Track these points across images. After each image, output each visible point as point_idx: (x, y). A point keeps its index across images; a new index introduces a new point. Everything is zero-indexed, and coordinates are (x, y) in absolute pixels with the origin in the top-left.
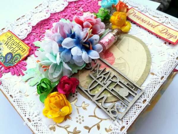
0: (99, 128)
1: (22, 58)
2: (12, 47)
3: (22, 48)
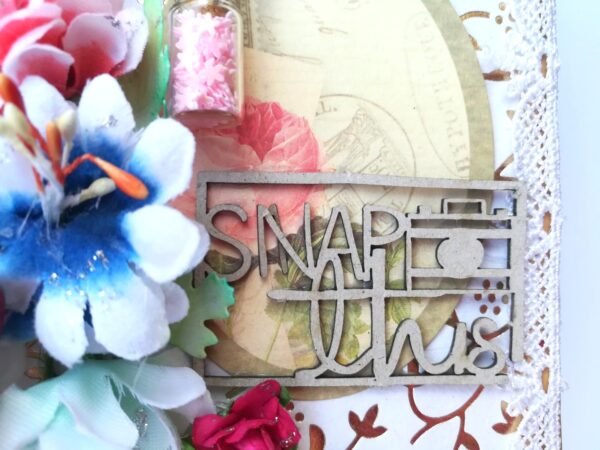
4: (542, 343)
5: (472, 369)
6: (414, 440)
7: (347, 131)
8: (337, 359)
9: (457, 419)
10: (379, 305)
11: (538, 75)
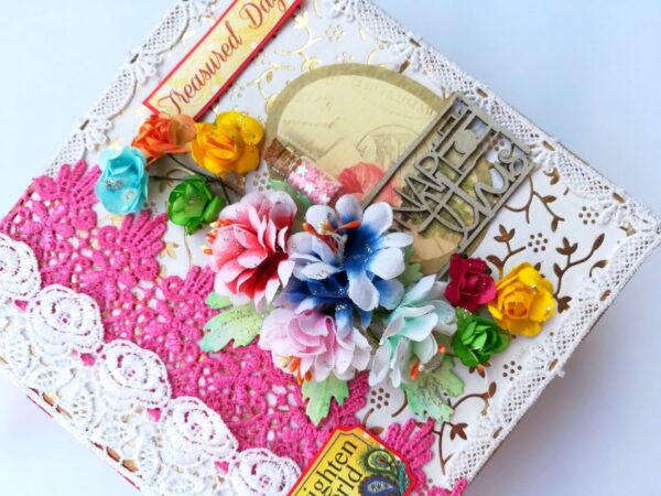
0: (552, 199)
2: (339, 490)
3: (341, 454)
4: (532, 136)
5: (517, 174)
6: (528, 221)
7: (378, 149)
8: (467, 225)
9: (535, 197)
10: (459, 191)
11: (417, 49)
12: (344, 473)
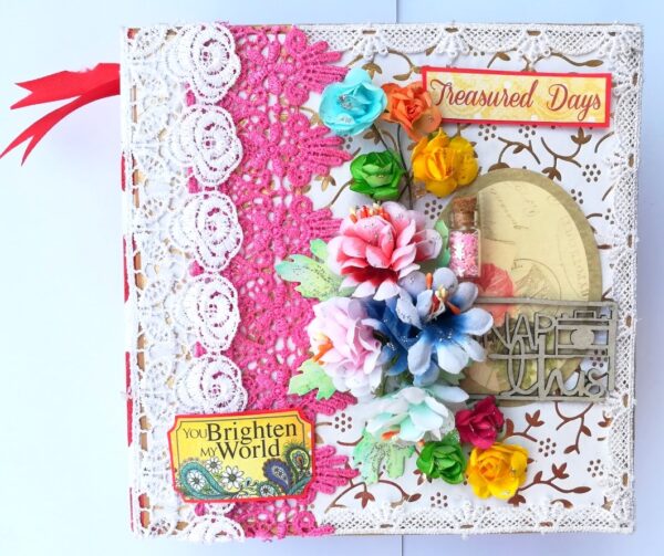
0: (588, 432)
1: (308, 446)
2: (255, 448)
3: (282, 428)
4: (625, 382)
5: (587, 394)
6: (558, 429)
7: (527, 277)
8: (521, 387)
9: (580, 419)
10: (542, 362)
11: (627, 247)
12: (270, 442)
